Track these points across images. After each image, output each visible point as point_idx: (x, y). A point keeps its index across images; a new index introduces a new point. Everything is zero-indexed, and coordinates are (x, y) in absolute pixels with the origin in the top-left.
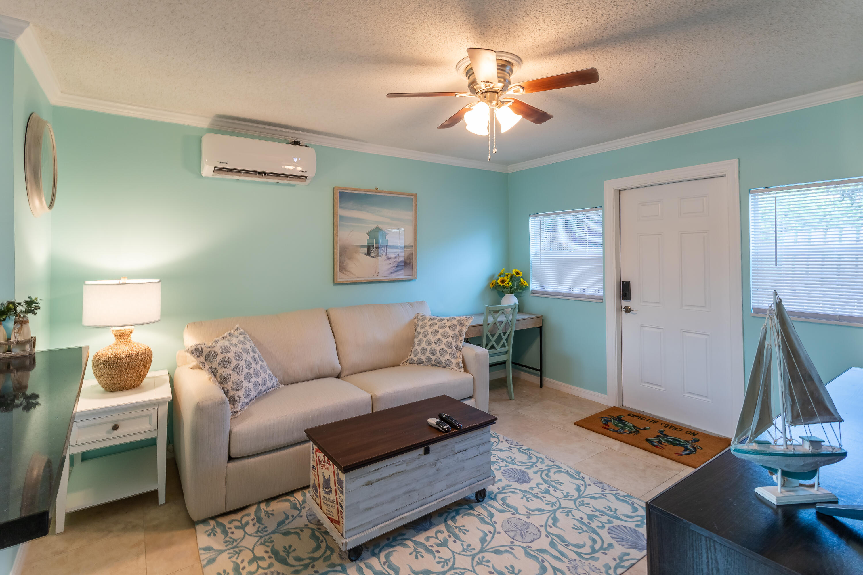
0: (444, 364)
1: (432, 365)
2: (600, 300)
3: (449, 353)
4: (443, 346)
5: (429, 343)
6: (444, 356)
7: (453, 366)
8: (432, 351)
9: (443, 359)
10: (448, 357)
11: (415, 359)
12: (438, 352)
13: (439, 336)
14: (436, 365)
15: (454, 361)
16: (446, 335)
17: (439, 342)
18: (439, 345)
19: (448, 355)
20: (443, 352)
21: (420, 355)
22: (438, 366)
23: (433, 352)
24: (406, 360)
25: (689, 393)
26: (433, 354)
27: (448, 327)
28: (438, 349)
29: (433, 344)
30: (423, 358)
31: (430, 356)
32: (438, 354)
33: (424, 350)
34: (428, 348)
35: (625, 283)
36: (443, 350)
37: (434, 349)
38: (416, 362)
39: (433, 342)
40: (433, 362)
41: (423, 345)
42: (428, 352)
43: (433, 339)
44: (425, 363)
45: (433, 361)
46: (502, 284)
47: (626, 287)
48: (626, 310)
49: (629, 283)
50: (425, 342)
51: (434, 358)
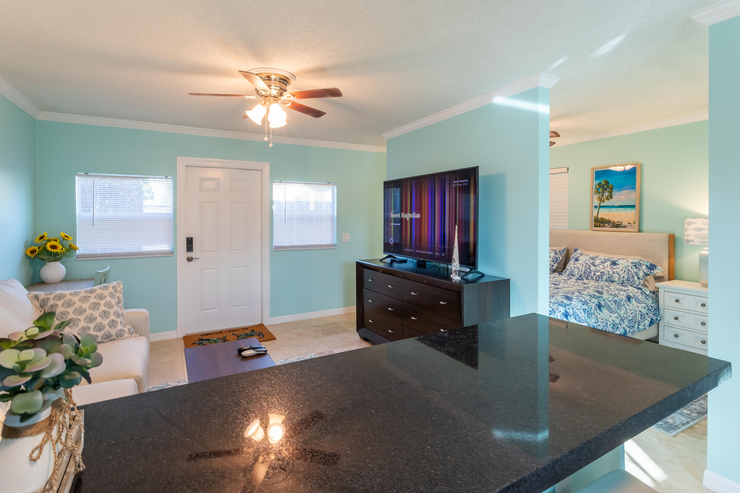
0: (114, 337)
2: (170, 254)
3: (119, 322)
4: (112, 317)
5: (91, 319)
6: (115, 327)
7: (126, 335)
8: (99, 326)
9: (113, 332)
10: (119, 327)
12: (107, 326)
13: (102, 308)
15: (126, 329)
16: (109, 305)
17: (105, 314)
18: (108, 317)
19: (119, 324)
20: (113, 324)
22: (103, 342)
25: (235, 306)
26: (100, 330)
27: (107, 296)
28: (106, 322)
29: (98, 318)
32: (107, 328)
35: (190, 239)
36: (113, 321)
37: (101, 324)
39: (98, 316)
43: (96, 314)
45: (100, 337)
46: (55, 251)
47: (190, 242)
48: (190, 259)
49: (192, 238)
50: (82, 321)
51: (100, 334)
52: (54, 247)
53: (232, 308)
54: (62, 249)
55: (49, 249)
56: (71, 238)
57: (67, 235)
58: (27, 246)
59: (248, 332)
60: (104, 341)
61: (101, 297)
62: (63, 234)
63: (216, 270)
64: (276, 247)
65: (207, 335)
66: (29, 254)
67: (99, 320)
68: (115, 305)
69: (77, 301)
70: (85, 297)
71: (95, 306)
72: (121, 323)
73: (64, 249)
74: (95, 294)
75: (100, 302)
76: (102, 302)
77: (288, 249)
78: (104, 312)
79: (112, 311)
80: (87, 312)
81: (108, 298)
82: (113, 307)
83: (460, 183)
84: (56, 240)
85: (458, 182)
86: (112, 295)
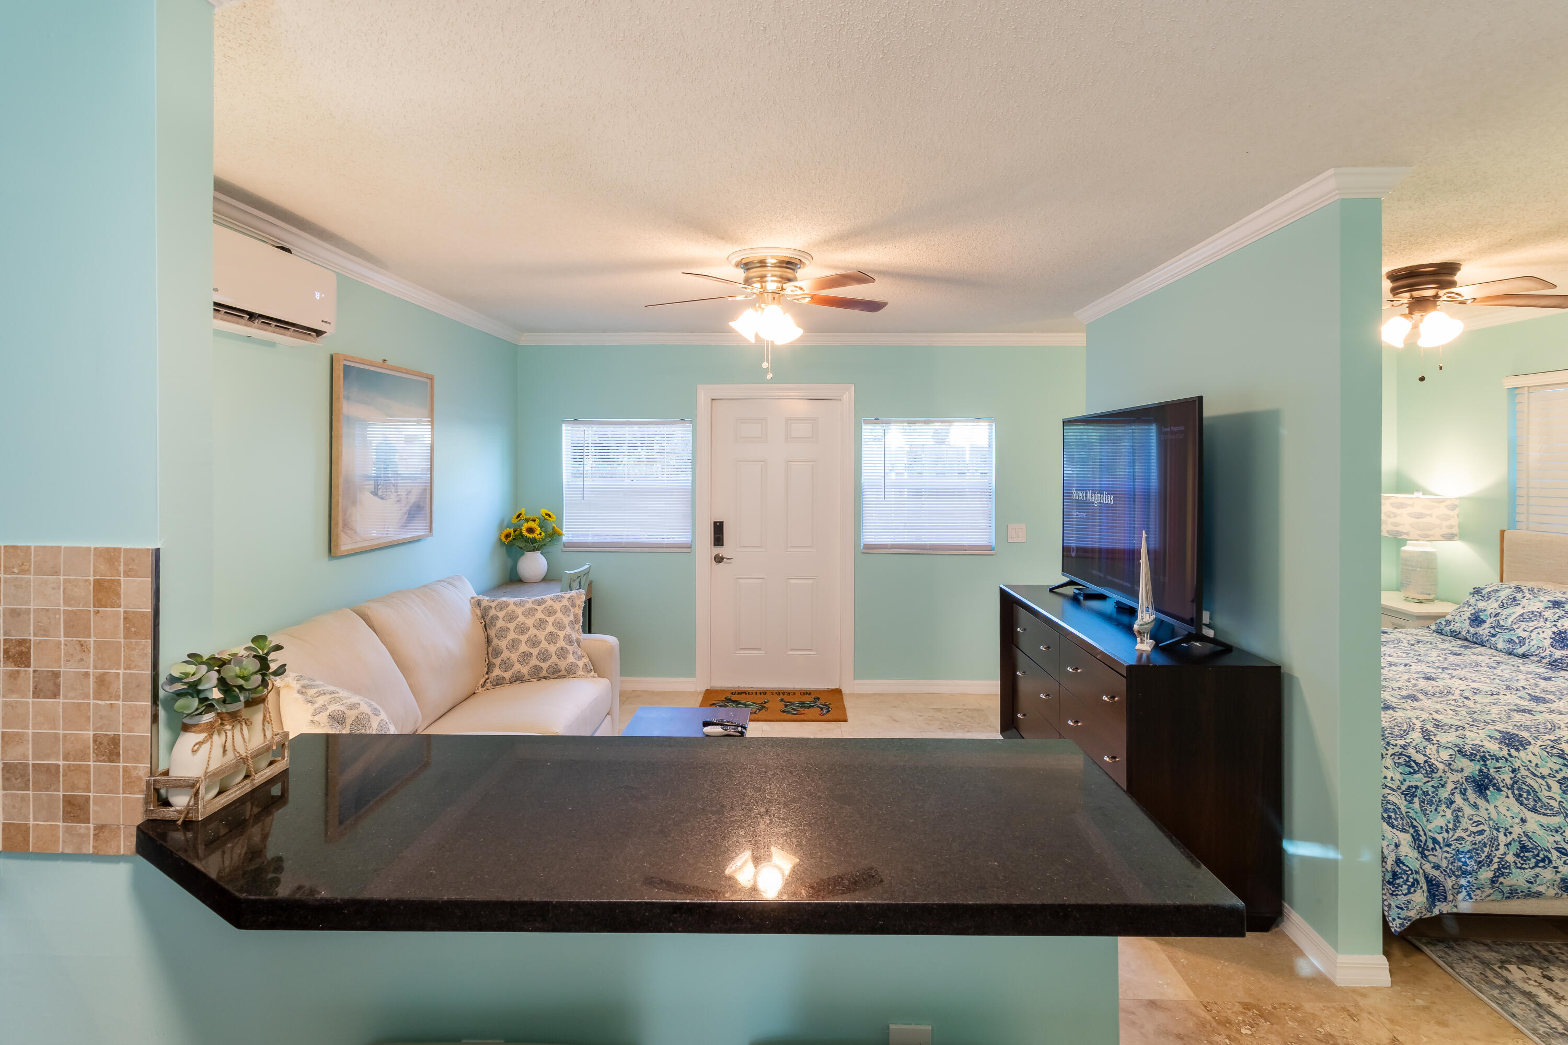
0: (563, 673)
1: (539, 679)
2: (687, 548)
3: (571, 652)
4: (561, 643)
5: (534, 643)
6: (566, 658)
7: (580, 672)
8: (542, 654)
9: (562, 665)
10: (571, 659)
11: (507, 675)
12: (554, 655)
13: (550, 628)
14: (545, 678)
15: (581, 664)
16: (559, 625)
17: (552, 638)
18: (555, 643)
19: (571, 655)
20: (562, 653)
21: (517, 666)
22: (551, 678)
23: (544, 656)
24: (482, 682)
25: (792, 650)
26: (544, 660)
27: (559, 611)
28: (552, 649)
29: (544, 642)
30: (525, 670)
31: (538, 663)
32: (554, 658)
33: (526, 656)
34: (535, 652)
35: (718, 524)
36: (562, 649)
37: (547, 650)
38: (507, 681)
39: (543, 639)
40: (544, 673)
41: (523, 648)
42: (535, 657)
43: (541, 635)
44: (527, 677)
45: (543, 670)
46: (531, 536)
47: (719, 529)
48: (719, 559)
49: (722, 523)
50: (524, 643)
51: (545, 665)
52: (531, 530)
53: (789, 653)
54: (540, 534)
55: (525, 533)
56: (554, 517)
57: (550, 513)
58: (501, 526)
59: (807, 700)
60: (551, 676)
61: (550, 612)
62: (544, 511)
63: (760, 581)
64: (867, 546)
65: (742, 693)
66: (504, 539)
67: (544, 645)
68: (567, 627)
69: (520, 615)
70: (530, 609)
71: (541, 624)
72: (573, 653)
73: (543, 534)
74: (543, 607)
75: (548, 618)
76: (551, 620)
77: (891, 551)
78: (552, 634)
79: (562, 634)
80: (530, 632)
81: (559, 615)
82: (565, 628)
83: (1172, 432)
84: (534, 521)
85: (1168, 429)
86: (565, 610)
